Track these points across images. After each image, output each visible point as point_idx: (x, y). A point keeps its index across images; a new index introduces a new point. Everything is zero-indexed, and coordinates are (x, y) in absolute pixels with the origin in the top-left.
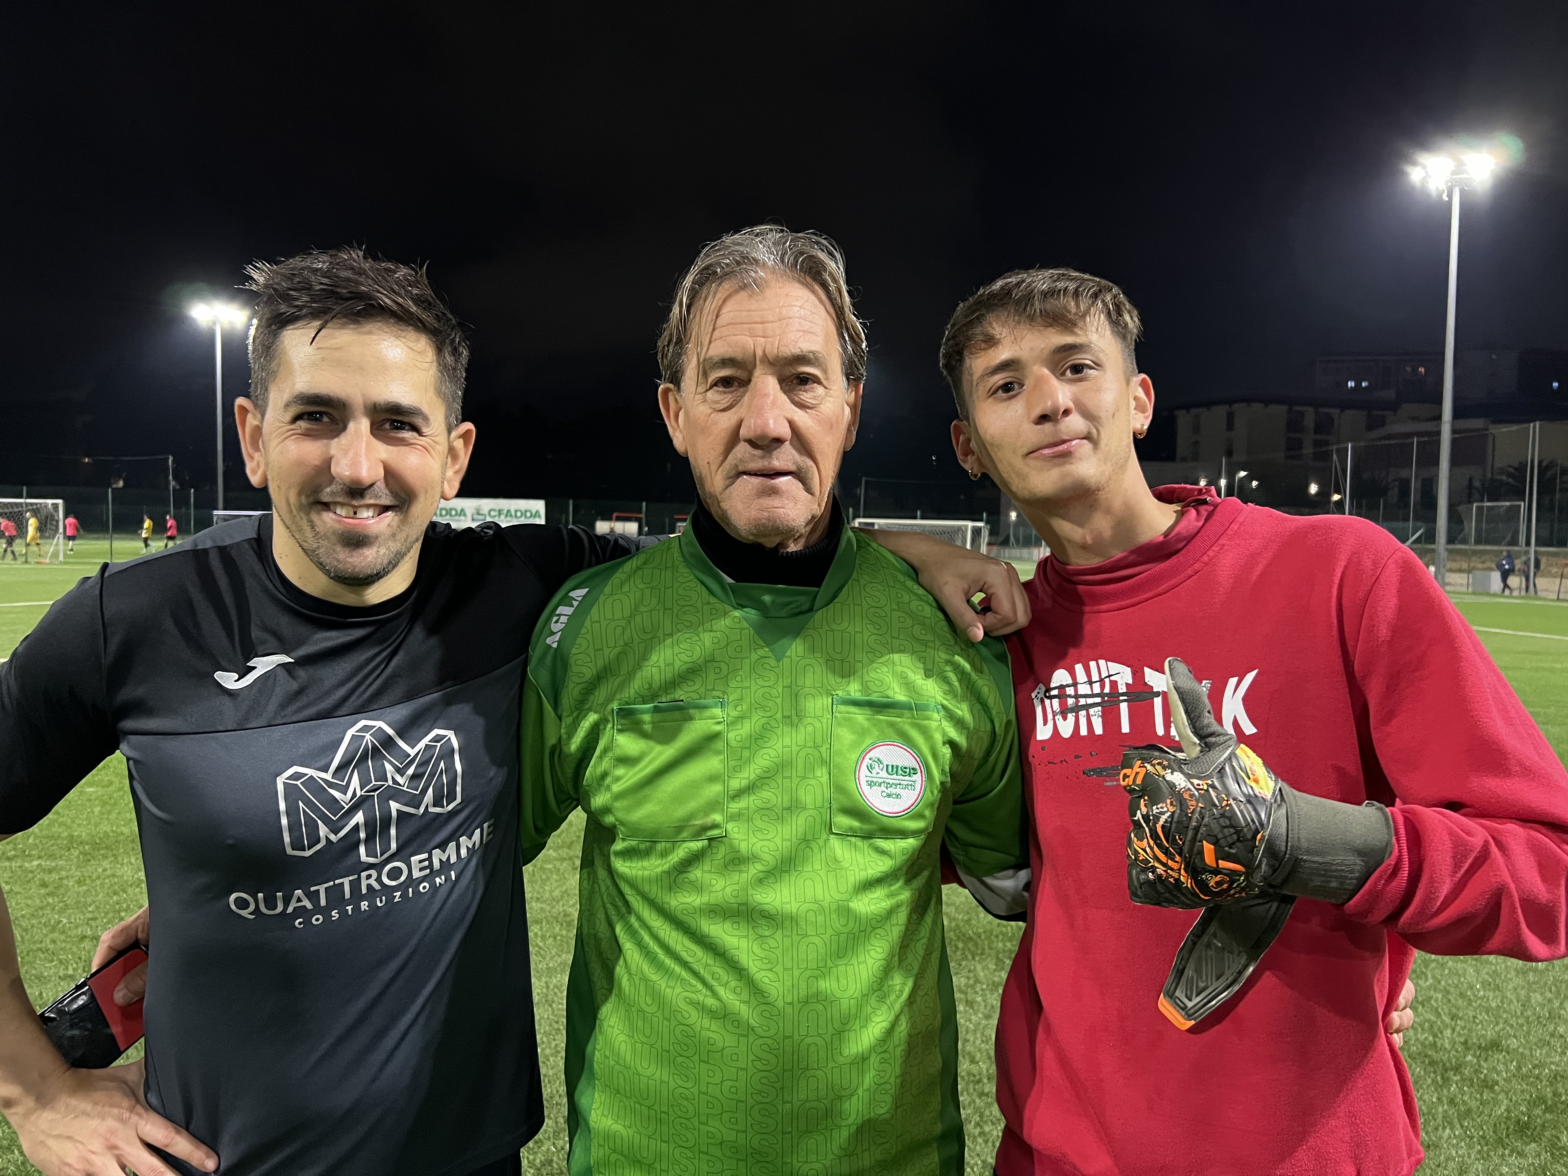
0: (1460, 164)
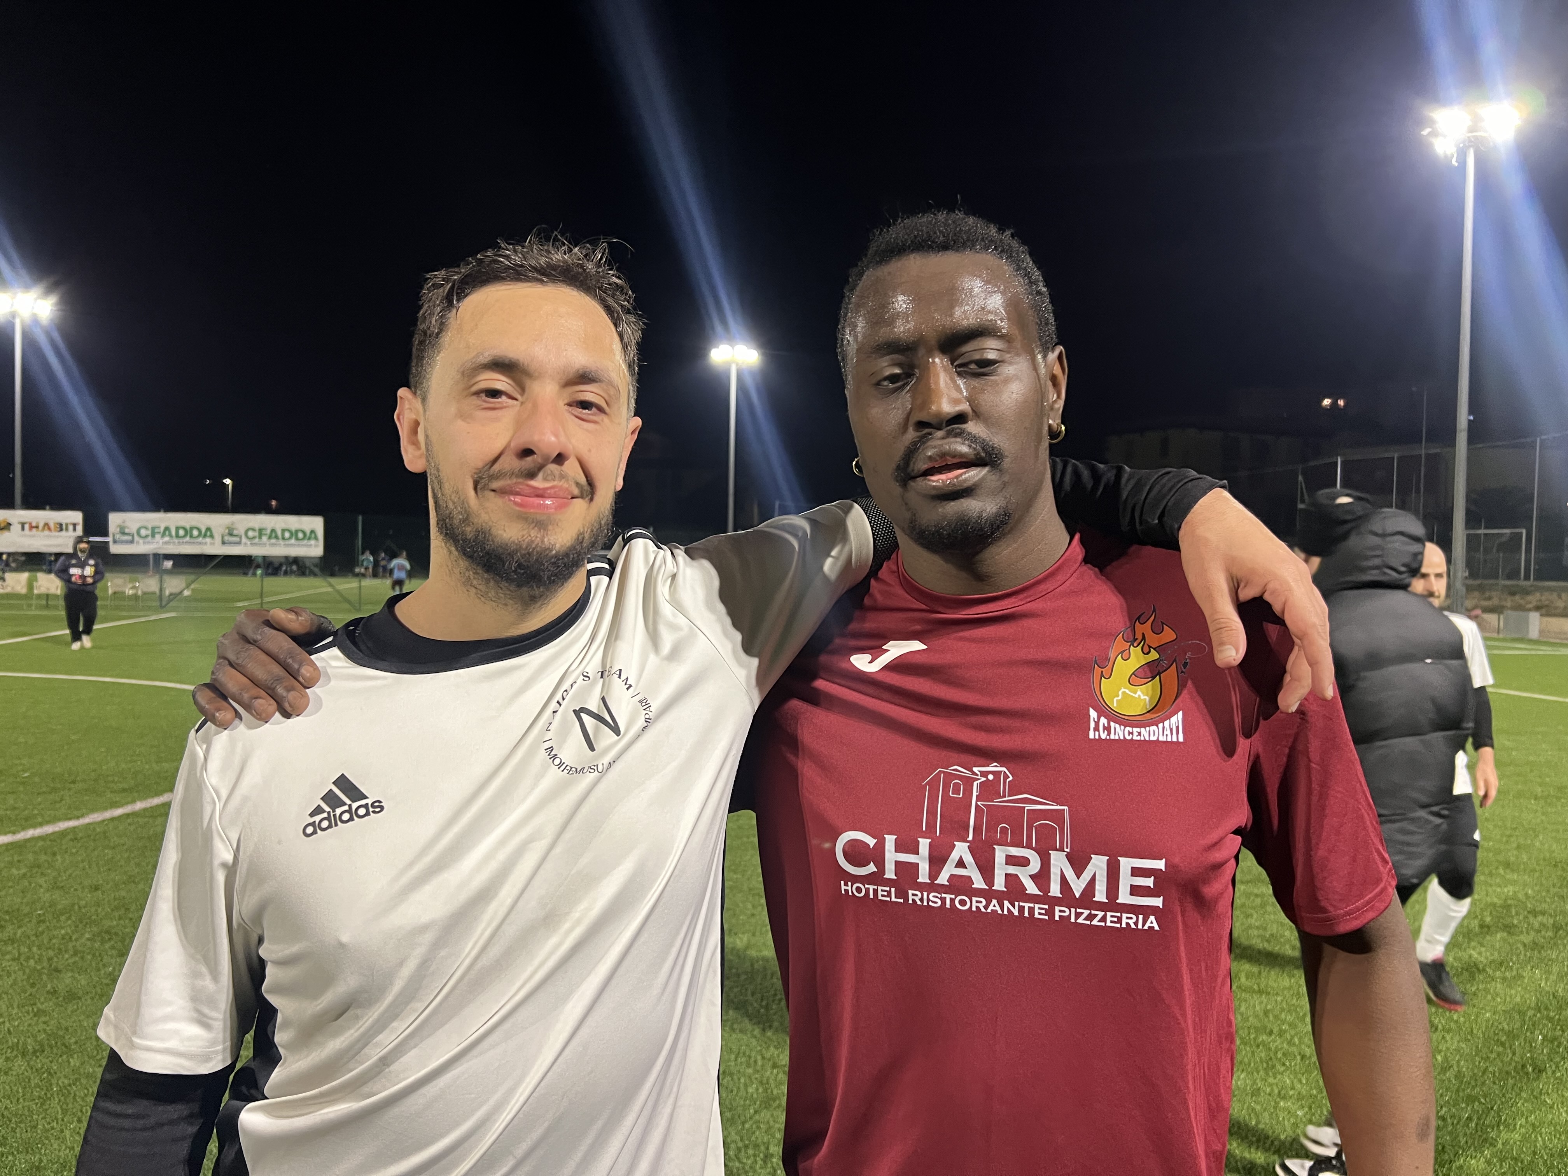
0: (1477, 120)
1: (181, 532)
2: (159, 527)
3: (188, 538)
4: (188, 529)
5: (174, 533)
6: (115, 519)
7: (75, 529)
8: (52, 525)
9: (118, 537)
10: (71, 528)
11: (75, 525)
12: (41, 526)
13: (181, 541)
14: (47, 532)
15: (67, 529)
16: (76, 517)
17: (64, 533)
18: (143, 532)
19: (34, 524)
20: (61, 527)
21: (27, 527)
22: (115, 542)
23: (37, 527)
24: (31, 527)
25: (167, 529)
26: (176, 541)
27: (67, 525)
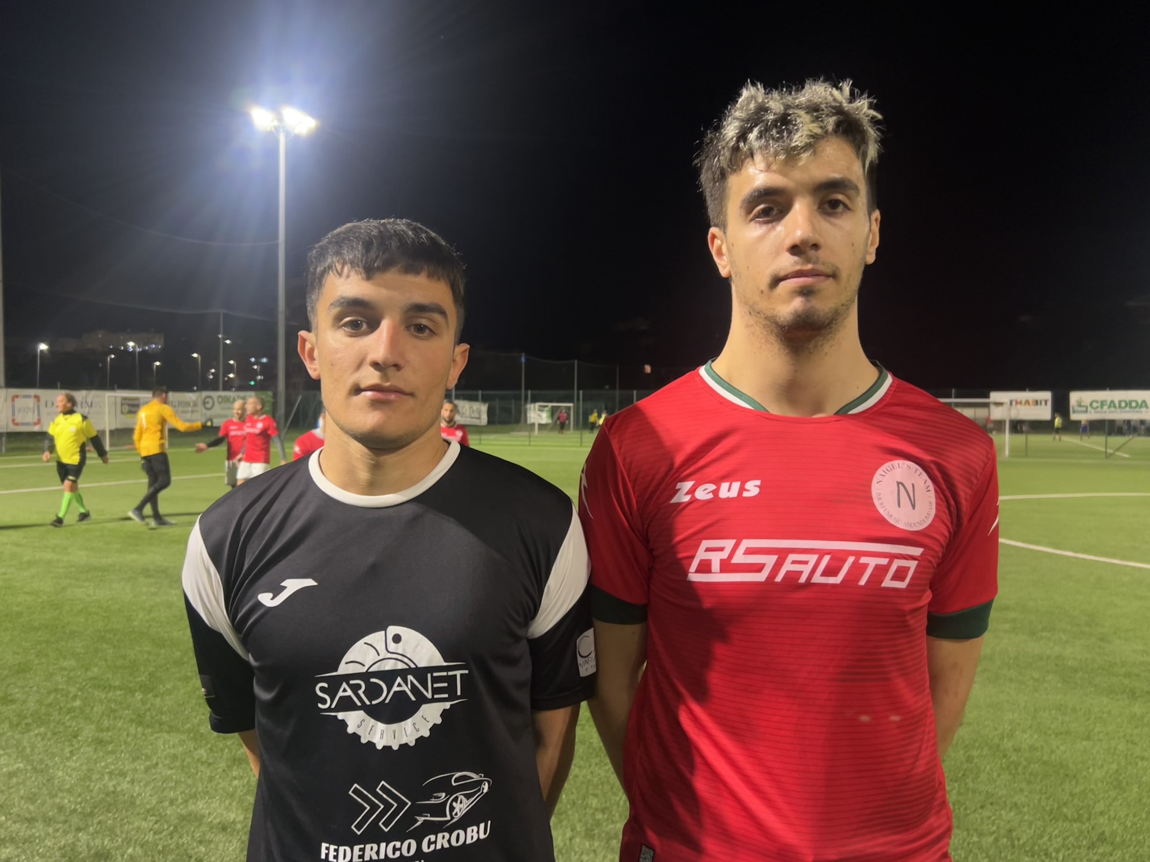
1: (1123, 404)
2: (1106, 401)
3: (1128, 409)
4: (1128, 402)
5: (1117, 404)
6: (1075, 397)
7: (1046, 404)
8: (1031, 402)
9: (1076, 408)
10: (1043, 403)
11: (1046, 402)
12: (1023, 402)
13: (1122, 410)
14: (1027, 407)
15: (1041, 404)
16: (1047, 395)
17: (1039, 407)
18: (1095, 405)
19: (1019, 401)
20: (1036, 403)
21: (1014, 403)
22: (1074, 412)
23: (1021, 403)
24: (1017, 403)
25: (1112, 402)
26: (1119, 410)
27: (1041, 401)
